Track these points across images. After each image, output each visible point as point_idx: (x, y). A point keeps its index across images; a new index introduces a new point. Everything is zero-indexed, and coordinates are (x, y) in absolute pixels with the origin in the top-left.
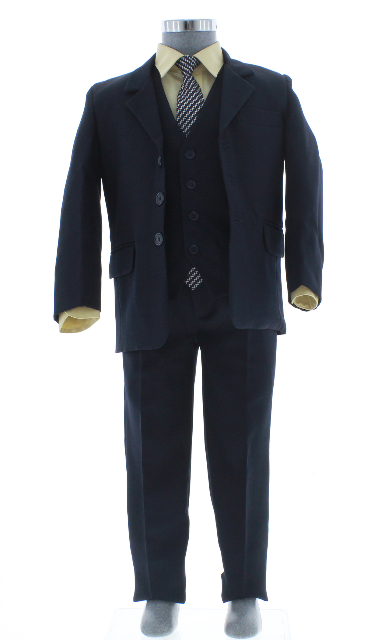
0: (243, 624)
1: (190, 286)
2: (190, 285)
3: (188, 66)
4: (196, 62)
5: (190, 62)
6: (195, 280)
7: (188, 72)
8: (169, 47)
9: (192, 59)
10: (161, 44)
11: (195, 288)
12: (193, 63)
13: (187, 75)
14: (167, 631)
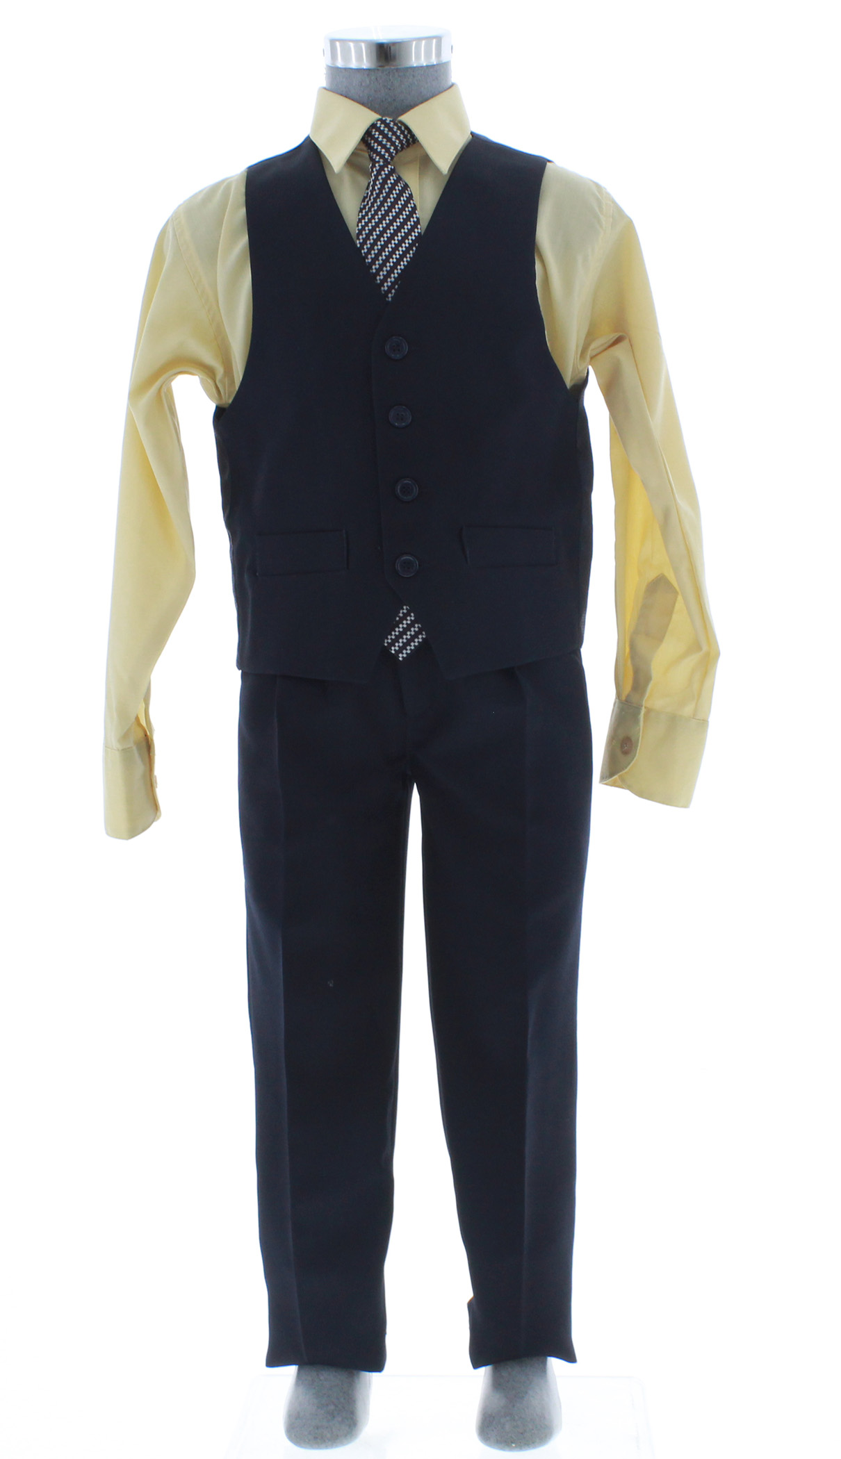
0: (521, 1417)
1: (393, 652)
2: (395, 650)
3: (384, 143)
4: (405, 137)
5: (390, 133)
6: (406, 639)
7: (382, 157)
8: (341, 95)
9: (397, 129)
10: (325, 88)
11: (405, 655)
12: (398, 138)
13: (379, 162)
14: (346, 1436)
